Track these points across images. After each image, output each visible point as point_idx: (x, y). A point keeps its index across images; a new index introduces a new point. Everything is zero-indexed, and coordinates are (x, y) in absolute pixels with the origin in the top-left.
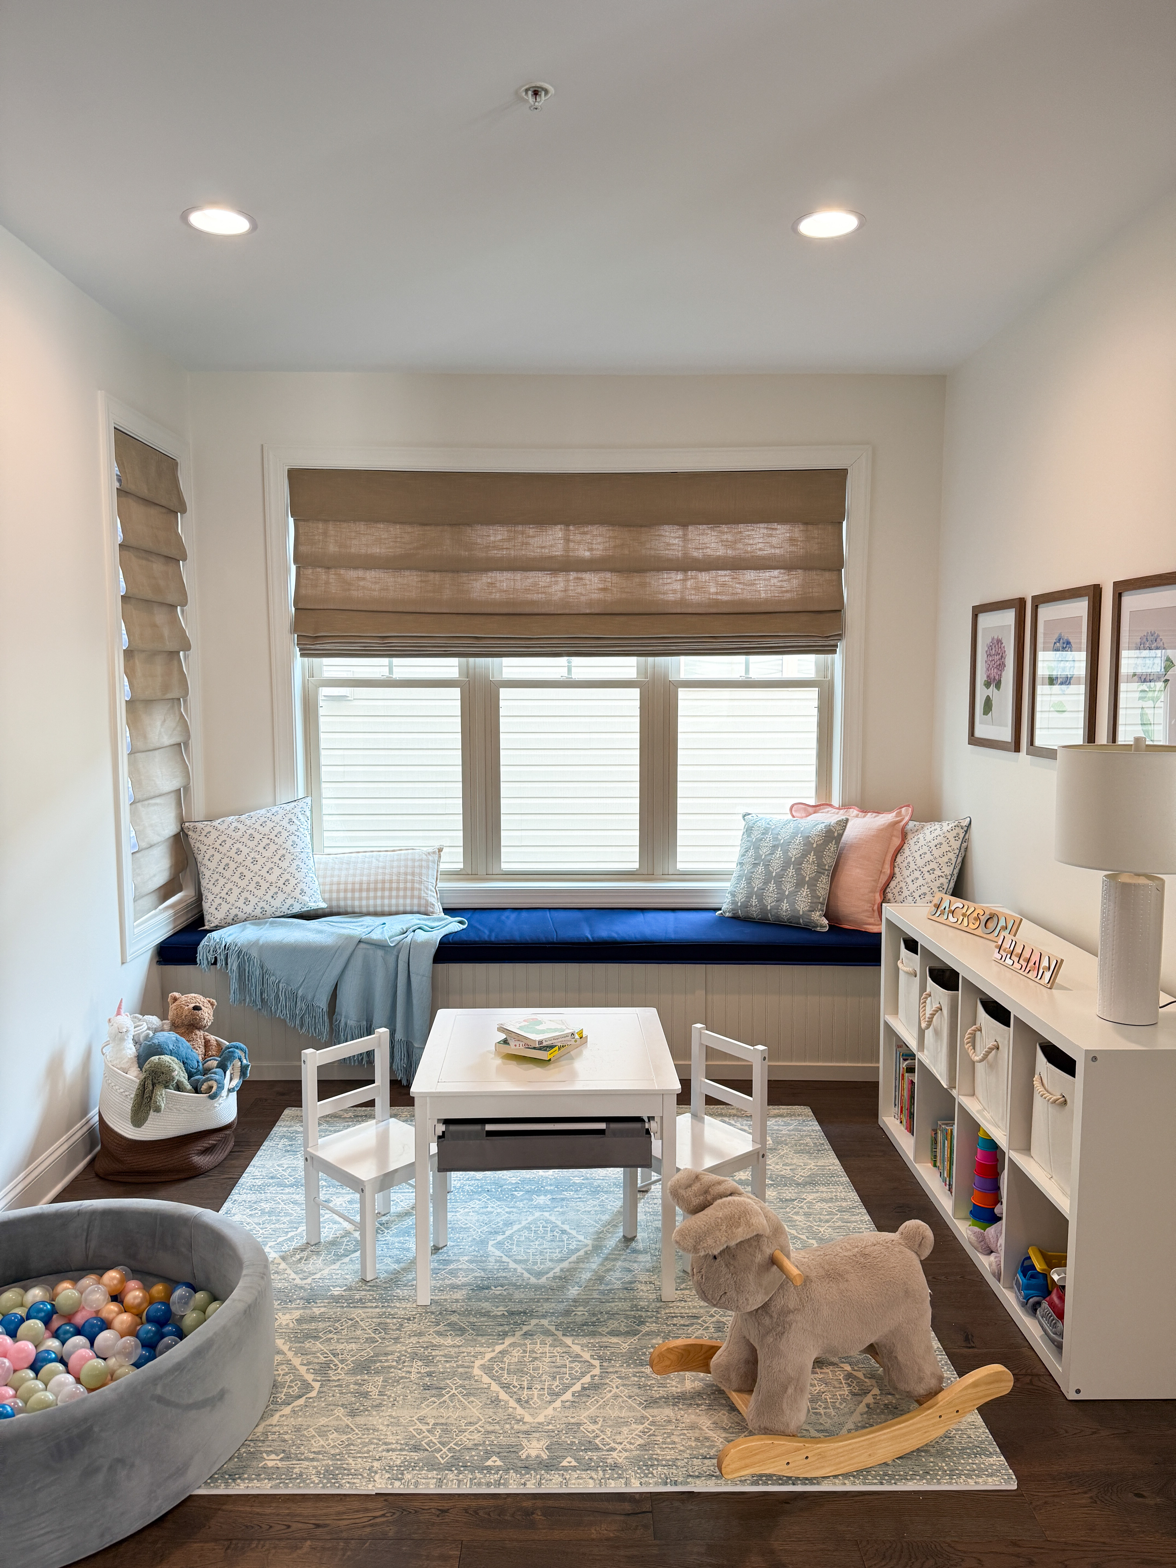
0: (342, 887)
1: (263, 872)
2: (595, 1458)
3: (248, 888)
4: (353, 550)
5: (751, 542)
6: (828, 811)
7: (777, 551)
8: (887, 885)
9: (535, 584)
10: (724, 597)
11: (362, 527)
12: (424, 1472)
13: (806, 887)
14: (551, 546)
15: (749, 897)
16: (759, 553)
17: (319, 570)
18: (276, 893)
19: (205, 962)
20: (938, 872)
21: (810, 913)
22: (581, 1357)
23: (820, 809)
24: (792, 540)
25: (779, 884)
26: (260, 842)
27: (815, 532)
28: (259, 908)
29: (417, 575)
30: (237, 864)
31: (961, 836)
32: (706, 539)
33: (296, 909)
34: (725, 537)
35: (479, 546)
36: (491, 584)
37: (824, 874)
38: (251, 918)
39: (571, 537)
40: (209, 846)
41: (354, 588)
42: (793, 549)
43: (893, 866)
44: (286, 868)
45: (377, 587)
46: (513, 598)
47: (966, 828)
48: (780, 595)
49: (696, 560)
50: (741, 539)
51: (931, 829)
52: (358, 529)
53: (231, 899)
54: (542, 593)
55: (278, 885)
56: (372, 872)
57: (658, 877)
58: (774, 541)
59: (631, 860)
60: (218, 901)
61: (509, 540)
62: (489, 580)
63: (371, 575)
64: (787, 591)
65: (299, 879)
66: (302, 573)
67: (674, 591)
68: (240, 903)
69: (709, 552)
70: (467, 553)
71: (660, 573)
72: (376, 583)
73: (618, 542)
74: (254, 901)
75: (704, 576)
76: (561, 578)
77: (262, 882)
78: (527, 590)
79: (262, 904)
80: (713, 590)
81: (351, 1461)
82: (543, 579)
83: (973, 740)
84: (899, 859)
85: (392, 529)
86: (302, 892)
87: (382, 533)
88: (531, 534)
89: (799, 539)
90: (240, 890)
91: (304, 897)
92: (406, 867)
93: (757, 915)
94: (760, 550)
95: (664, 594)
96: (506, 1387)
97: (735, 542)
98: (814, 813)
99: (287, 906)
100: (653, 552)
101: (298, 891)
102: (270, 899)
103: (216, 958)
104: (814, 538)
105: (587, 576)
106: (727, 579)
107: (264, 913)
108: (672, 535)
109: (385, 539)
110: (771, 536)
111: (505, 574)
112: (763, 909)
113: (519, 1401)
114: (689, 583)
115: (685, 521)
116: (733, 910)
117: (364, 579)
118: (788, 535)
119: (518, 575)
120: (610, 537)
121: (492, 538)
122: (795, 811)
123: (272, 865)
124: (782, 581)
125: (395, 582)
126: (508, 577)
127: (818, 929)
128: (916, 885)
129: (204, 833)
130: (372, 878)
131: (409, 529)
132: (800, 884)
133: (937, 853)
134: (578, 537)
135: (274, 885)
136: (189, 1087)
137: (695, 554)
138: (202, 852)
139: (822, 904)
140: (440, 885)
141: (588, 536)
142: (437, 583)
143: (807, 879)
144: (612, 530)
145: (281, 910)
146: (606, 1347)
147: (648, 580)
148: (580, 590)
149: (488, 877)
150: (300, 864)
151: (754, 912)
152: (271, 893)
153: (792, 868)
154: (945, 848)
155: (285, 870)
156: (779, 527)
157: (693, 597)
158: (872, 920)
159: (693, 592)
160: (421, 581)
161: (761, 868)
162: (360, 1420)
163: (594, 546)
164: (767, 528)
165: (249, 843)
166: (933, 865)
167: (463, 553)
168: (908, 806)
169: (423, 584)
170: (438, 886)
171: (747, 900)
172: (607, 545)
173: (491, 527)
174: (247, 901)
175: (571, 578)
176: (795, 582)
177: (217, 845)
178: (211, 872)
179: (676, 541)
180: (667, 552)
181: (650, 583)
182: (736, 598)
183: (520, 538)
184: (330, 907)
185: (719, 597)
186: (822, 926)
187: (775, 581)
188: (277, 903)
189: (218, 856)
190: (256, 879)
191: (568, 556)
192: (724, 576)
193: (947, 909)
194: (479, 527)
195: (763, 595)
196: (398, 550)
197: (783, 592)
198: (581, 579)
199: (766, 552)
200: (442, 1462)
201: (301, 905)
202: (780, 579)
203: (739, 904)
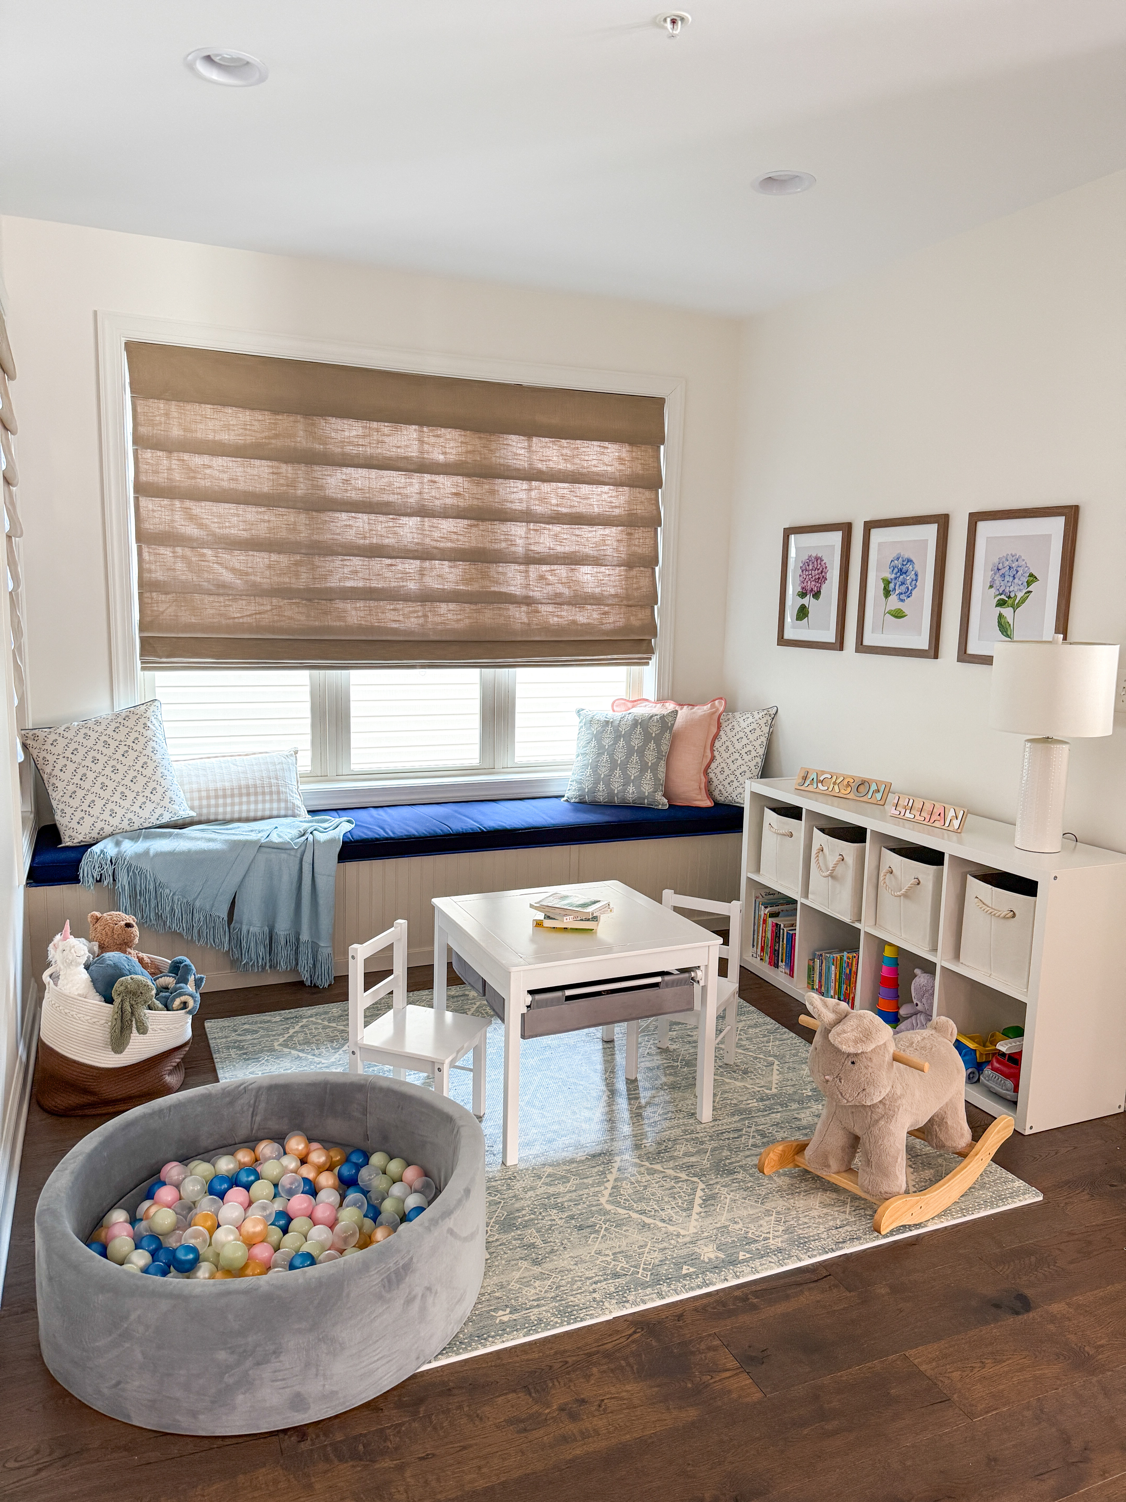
0: (204, 794)
1: (127, 781)
2: (760, 1248)
3: (112, 799)
4: (199, 435)
5: (587, 458)
6: (646, 706)
7: (609, 468)
8: (708, 766)
9: (390, 484)
10: (563, 509)
11: (208, 409)
12: (640, 1291)
13: (649, 772)
14: (407, 446)
15: (596, 783)
16: (594, 469)
17: (160, 453)
18: (144, 803)
19: (91, 880)
20: (754, 753)
21: (653, 794)
22: (680, 1178)
23: (638, 704)
24: (620, 459)
25: (624, 770)
26: (117, 749)
27: (638, 452)
28: (127, 819)
29: (268, 466)
30: (96, 774)
31: (770, 722)
32: (548, 452)
33: (165, 819)
34: (565, 451)
35: (333, 441)
36: (346, 481)
37: (662, 759)
38: (118, 831)
39: (426, 439)
40: (59, 755)
41: (200, 476)
42: (622, 467)
43: (712, 751)
44: (151, 776)
45: (225, 476)
46: (369, 498)
47: (773, 716)
48: (611, 510)
49: (540, 472)
50: (578, 455)
51: (744, 718)
52: (204, 413)
53: (96, 811)
54: (398, 494)
55: (145, 794)
56: (233, 777)
57: (499, 770)
58: (606, 459)
59: (471, 756)
60: (79, 814)
61: (364, 436)
62: (344, 477)
63: (219, 462)
64: (616, 507)
65: (166, 787)
66: (140, 456)
67: (521, 501)
68: (106, 816)
69: (551, 465)
70: (322, 447)
71: (507, 481)
72: (224, 472)
73: (470, 448)
74: (120, 812)
75: (546, 487)
76: (416, 478)
77: (127, 792)
78: (382, 490)
79: (130, 815)
80: (554, 501)
81: (572, 1299)
82: (397, 479)
83: (782, 641)
84: (717, 744)
85: (240, 415)
86: (171, 800)
87: (230, 418)
88: (386, 432)
89: (627, 459)
90: (104, 801)
91: (173, 806)
92: (268, 770)
93: (604, 799)
94: (595, 466)
95: (511, 502)
96: (643, 1212)
97: (573, 457)
98: (633, 707)
99: (156, 816)
100: (502, 461)
101: (167, 800)
102: (138, 810)
103: (101, 875)
104: (638, 459)
105: (440, 479)
106: (565, 491)
107: (132, 824)
108: (519, 445)
109: (233, 425)
110: (603, 453)
111: (360, 470)
112: (611, 793)
113: (663, 1221)
114: (533, 494)
115: (530, 431)
116: (580, 796)
117: (210, 467)
118: (617, 454)
119: (374, 473)
120: (461, 442)
121: (347, 434)
122: (617, 706)
123: (135, 774)
124: (611, 497)
125: (244, 472)
126: (363, 475)
127: (660, 807)
128: (736, 765)
129: (50, 741)
130: (235, 784)
131: (258, 415)
132: (643, 770)
133: (752, 737)
134: (433, 440)
135: (141, 794)
136: (160, 1006)
137: (540, 466)
138: (51, 762)
139: (662, 785)
140: (301, 787)
141: (442, 440)
142: (290, 475)
143: (650, 764)
144: (464, 436)
145: (150, 820)
146: (692, 1166)
147: (496, 489)
148: (433, 493)
149: (338, 777)
150: (164, 771)
151: (601, 796)
152: (138, 804)
153: (635, 755)
154: (758, 732)
155: (150, 778)
156: (610, 446)
157: (537, 507)
158: (699, 797)
159: (537, 503)
160: (273, 473)
161: (605, 757)
162: (548, 1266)
163: (447, 450)
164: (600, 446)
165: (105, 751)
166: (750, 748)
167: (317, 446)
168: (721, 699)
169: (275, 476)
170: (300, 788)
171: (595, 786)
172: (460, 450)
173: (345, 422)
174: (113, 814)
175: (426, 480)
176: (622, 499)
177: (68, 754)
178: (65, 783)
179: (522, 452)
180: (515, 462)
181: (498, 491)
182: (574, 510)
183: (375, 436)
184: (200, 815)
185: (560, 509)
186: (663, 805)
187: (605, 496)
188: (145, 814)
189: (71, 767)
190: (121, 789)
191: (423, 458)
192: (563, 488)
193: (815, 780)
194: (333, 420)
195: (596, 510)
196: (248, 438)
197: (612, 507)
198: (435, 482)
199: (599, 469)
200: (648, 1280)
201: (171, 815)
202: (610, 495)
203: (586, 790)
